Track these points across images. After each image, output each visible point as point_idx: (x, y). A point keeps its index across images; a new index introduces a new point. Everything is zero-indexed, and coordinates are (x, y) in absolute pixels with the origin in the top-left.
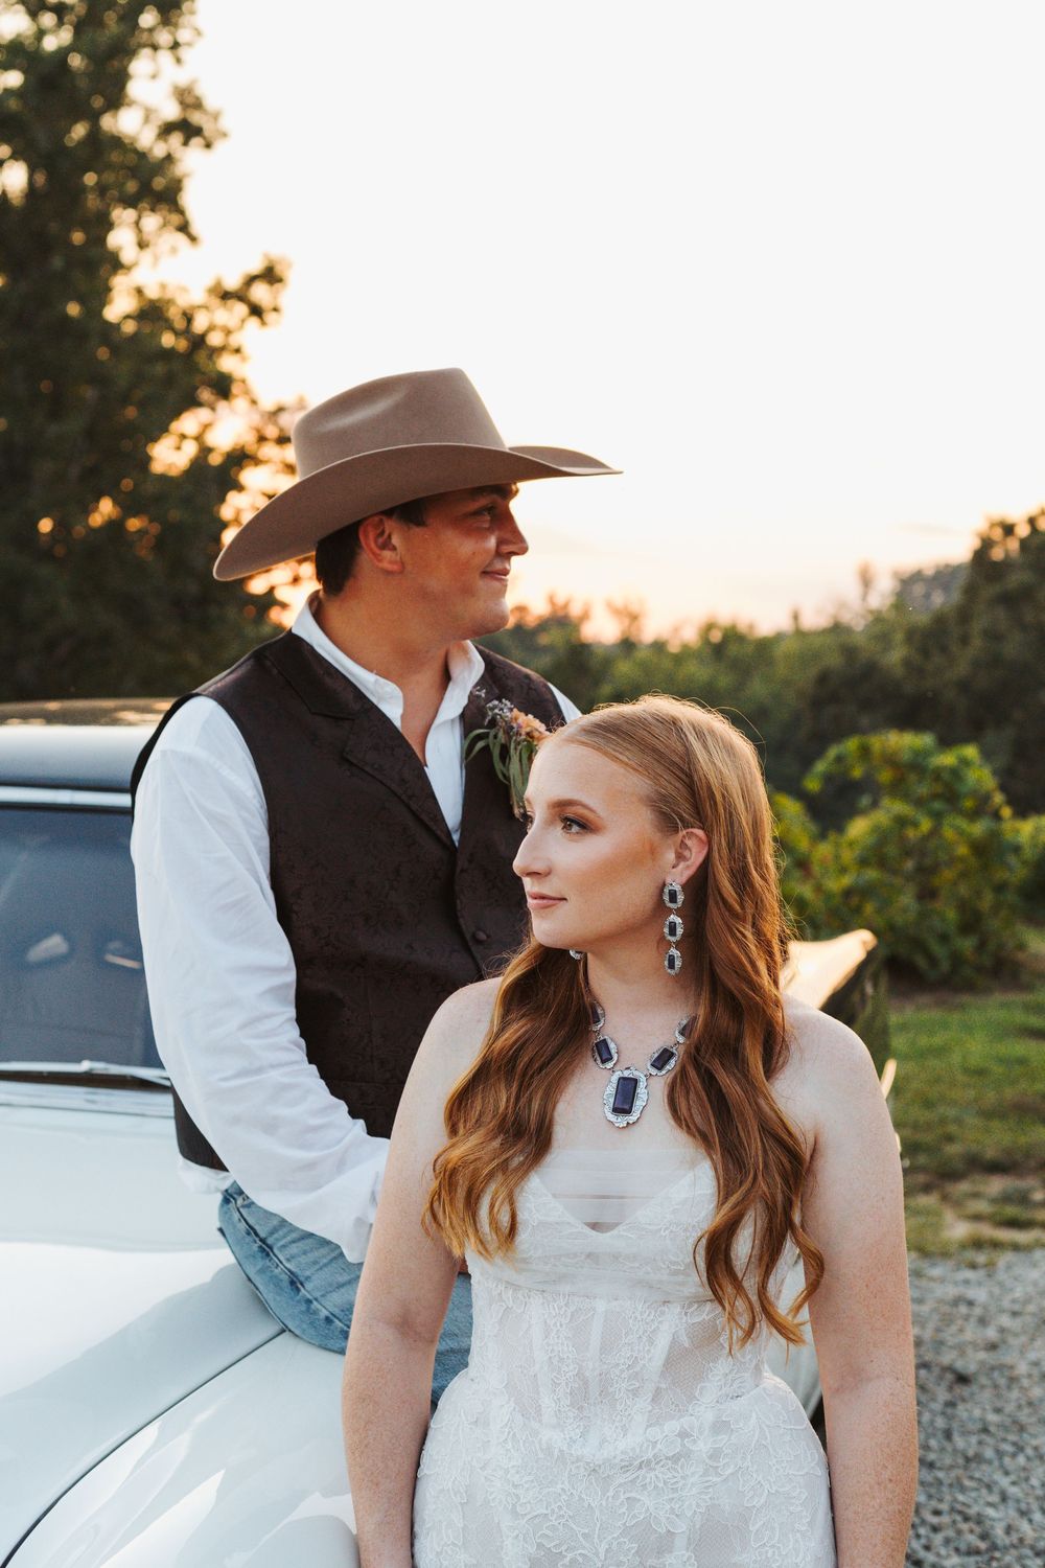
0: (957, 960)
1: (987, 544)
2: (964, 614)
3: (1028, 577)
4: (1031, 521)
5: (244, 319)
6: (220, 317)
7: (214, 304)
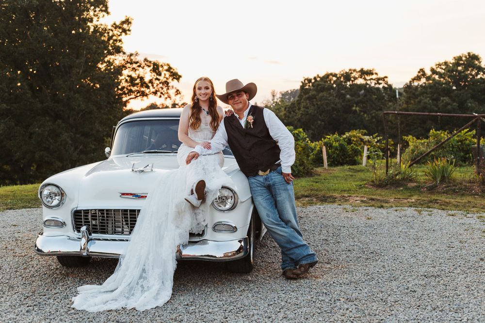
0: (299, 171)
1: (304, 85)
2: (299, 102)
3: (314, 93)
4: (315, 78)
5: (121, 33)
6: (115, 32)
7: (113, 29)
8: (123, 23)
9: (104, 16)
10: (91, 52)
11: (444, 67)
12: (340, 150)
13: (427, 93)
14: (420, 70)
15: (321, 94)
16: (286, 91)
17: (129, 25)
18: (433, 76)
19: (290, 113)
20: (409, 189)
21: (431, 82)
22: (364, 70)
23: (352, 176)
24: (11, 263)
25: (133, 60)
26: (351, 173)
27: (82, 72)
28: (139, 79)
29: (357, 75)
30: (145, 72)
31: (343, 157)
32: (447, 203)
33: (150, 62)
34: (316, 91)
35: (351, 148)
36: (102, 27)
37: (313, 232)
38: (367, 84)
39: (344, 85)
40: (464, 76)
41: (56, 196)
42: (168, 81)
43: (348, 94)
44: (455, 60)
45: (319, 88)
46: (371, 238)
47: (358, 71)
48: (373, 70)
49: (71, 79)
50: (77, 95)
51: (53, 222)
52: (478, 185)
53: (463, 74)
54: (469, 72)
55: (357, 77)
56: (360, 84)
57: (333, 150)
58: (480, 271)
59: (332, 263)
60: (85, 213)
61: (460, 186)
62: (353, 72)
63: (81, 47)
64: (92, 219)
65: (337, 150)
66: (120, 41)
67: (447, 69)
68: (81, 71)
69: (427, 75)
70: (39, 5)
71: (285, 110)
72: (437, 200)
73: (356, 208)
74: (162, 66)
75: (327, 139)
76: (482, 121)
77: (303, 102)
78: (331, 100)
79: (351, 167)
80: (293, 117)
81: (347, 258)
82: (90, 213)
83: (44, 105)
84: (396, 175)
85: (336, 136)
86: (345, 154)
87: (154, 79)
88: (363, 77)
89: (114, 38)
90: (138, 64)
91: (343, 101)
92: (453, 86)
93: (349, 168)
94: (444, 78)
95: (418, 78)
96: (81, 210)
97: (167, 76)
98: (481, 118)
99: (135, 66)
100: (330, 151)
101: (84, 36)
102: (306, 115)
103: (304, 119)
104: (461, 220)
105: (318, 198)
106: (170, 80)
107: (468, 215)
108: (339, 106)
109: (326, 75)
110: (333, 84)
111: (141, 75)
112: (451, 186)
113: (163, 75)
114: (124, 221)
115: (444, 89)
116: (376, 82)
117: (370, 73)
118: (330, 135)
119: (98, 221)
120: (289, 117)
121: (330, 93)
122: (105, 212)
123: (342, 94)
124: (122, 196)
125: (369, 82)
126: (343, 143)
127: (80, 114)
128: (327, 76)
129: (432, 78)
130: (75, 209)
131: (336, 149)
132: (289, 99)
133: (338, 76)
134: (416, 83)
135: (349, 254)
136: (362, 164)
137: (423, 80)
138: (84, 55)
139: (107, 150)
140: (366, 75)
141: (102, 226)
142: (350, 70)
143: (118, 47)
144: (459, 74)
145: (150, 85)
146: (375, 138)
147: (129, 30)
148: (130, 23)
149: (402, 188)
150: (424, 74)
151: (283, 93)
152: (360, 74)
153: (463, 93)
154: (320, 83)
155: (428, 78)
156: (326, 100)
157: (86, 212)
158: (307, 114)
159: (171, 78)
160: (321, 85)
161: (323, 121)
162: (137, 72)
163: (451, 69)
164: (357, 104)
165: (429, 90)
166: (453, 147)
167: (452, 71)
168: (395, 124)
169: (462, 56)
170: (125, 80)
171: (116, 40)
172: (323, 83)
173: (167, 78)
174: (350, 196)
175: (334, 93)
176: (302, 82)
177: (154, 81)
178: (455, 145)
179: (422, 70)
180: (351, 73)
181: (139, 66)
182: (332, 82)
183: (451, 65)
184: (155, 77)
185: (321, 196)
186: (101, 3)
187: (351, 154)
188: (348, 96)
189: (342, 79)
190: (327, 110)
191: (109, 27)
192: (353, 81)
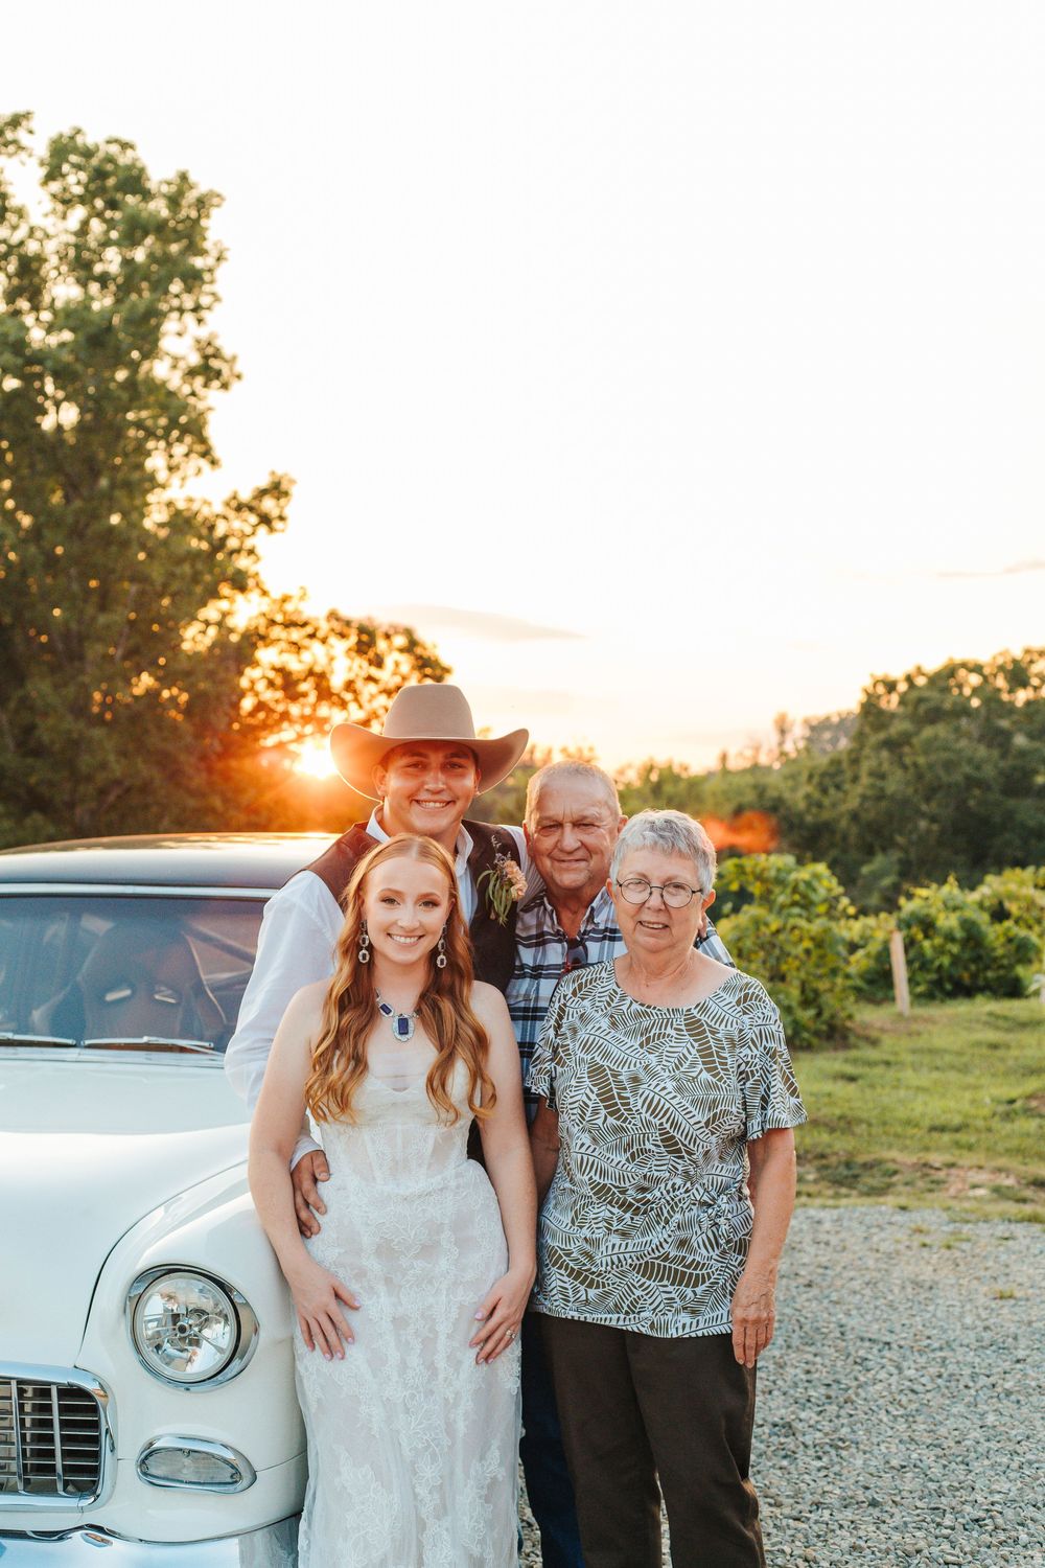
1: (872, 699)
2: (855, 757)
3: (906, 725)
4: (909, 679)
5: (255, 526)
6: (237, 524)
7: (231, 514)
8: (262, 493)
9: (199, 471)
12: (965, 943)
15: (928, 732)
16: (822, 717)
17: (281, 501)
19: (825, 791)
23: (994, 1046)
25: (293, 616)
26: (993, 1037)
28: (312, 679)
30: (330, 656)
31: (974, 968)
33: (348, 623)
34: (911, 721)
35: (1005, 934)
39: (1005, 702)
43: (1020, 730)
45: (922, 711)
50: (97, 733)
57: (938, 941)
62: (1035, 657)
65: (954, 940)
68: (120, 652)
71: (810, 781)
74: (388, 636)
75: (917, 900)
77: (868, 758)
78: (960, 751)
79: (998, 1009)
80: (834, 805)
85: (951, 889)
86: (980, 957)
87: (360, 680)
89: (233, 542)
90: (309, 630)
91: (1004, 756)
97: (405, 668)
99: (296, 634)
101: (126, 537)
102: (879, 799)
105: (826, 1167)
108: (989, 772)
109: (946, 667)
110: (969, 699)
111: (320, 665)
113: (389, 662)
118: (928, 887)
120: (820, 805)
121: (957, 730)
123: (1001, 731)
126: (976, 916)
128: (951, 671)
131: (950, 937)
132: (834, 741)
133: (987, 671)
142: (1028, 652)
143: (244, 570)
145: (348, 696)
147: (281, 518)
148: (286, 494)
151: (814, 723)
154: (927, 694)
156: (946, 749)
158: (881, 796)
160: (928, 700)
161: (933, 819)
162: (306, 656)
170: (266, 681)
171: (237, 552)
172: (937, 695)
173: (403, 677)
174: (952, 1165)
175: (972, 727)
176: (866, 690)
177: (359, 685)
180: (1031, 662)
181: (312, 636)
182: (967, 691)
184: (364, 674)
185: (839, 1163)
186: (190, 429)
187: (1003, 956)
188: (1020, 740)
189: (1001, 682)
190: (949, 786)
191: (218, 508)
192: (1036, 688)
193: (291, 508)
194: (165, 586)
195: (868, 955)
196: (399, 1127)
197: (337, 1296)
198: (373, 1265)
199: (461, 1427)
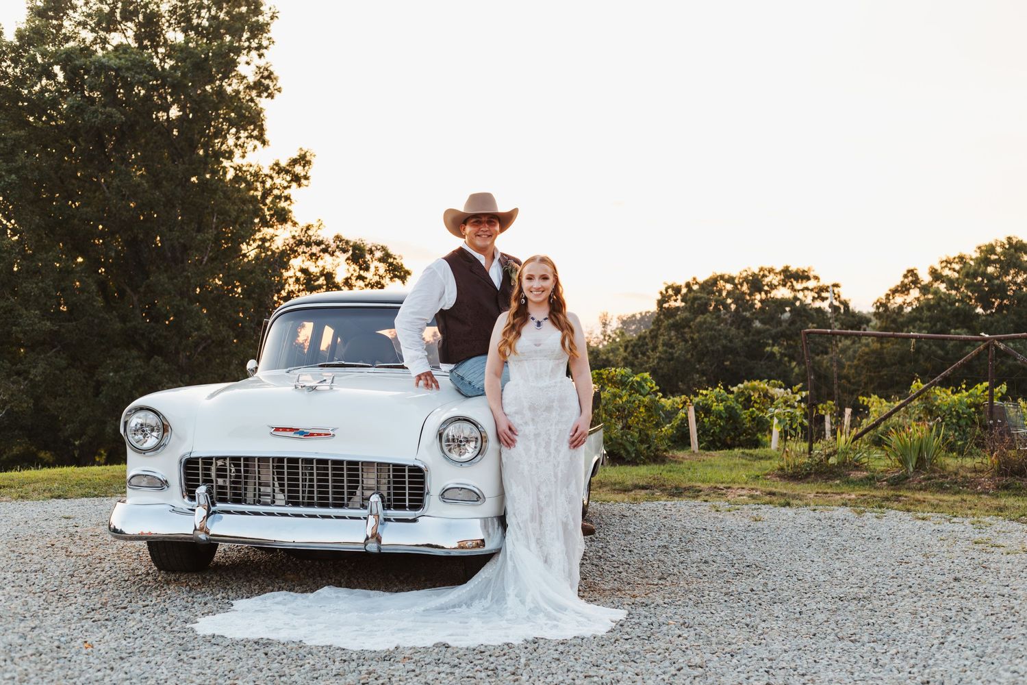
0: (638, 453)
1: (664, 298)
2: (654, 336)
3: (687, 314)
4: (688, 285)
5: (290, 182)
6: (278, 181)
7: (274, 175)
8: (294, 162)
9: (255, 147)
10: (228, 218)
11: (957, 267)
12: (728, 420)
13: (921, 320)
14: (909, 271)
15: (700, 319)
16: (630, 315)
17: (307, 168)
18: (936, 285)
19: (636, 356)
20: (852, 482)
21: (930, 296)
22: (790, 269)
23: (745, 465)
24: (63, 564)
25: (313, 238)
26: (744, 461)
27: (208, 261)
28: (323, 278)
29: (775, 279)
30: (336, 263)
31: (733, 434)
32: (919, 500)
33: (347, 242)
34: (690, 311)
35: (751, 416)
36: (252, 170)
37: (642, 536)
38: (796, 298)
39: (748, 301)
40: (999, 286)
41: (152, 430)
42: (383, 282)
43: (756, 319)
44: (982, 251)
45: (696, 306)
46: (753, 547)
47: (777, 271)
48: (809, 269)
49: (185, 273)
51: (145, 479)
52: (989, 475)
53: (997, 282)
54: (1010, 278)
55: (777, 284)
56: (782, 298)
57: (712, 418)
58: (946, 593)
59: (668, 579)
60: (204, 463)
61: (954, 477)
62: (766, 273)
63: (207, 208)
64: (218, 476)
65: (721, 418)
66: (287, 198)
67: (964, 271)
68: (205, 259)
69: (922, 283)
70: (126, 122)
71: (625, 351)
72: (900, 496)
73: (737, 507)
74: (371, 252)
75: (700, 396)
76: (997, 348)
77: (662, 335)
78: (720, 330)
79: (747, 451)
81: (698, 573)
82: (214, 465)
83: (129, 325)
84: (828, 456)
85: (719, 390)
86: (736, 428)
87: (354, 278)
88: (789, 284)
89: (276, 192)
90: (323, 247)
91: (746, 334)
92: (976, 307)
93: (743, 453)
94: (957, 289)
95: (903, 289)
96: (198, 458)
97: (382, 271)
98: (996, 342)
99: (315, 249)
100: (706, 420)
101: (214, 187)
102: (669, 360)
103: (665, 370)
104: (937, 526)
105: (666, 490)
106: (386, 281)
107: (955, 520)
108: (738, 343)
109: (711, 279)
110: (726, 298)
111: (329, 268)
112: (935, 478)
113: (372, 269)
114: (276, 479)
115: (957, 313)
116: (816, 296)
117: (802, 276)
118: (707, 389)
119: (228, 480)
120: (633, 364)
121: (718, 317)
122: (242, 462)
123: (745, 319)
124: (275, 433)
125: (800, 295)
126: (734, 405)
127: (201, 347)
128: (714, 281)
129: (932, 290)
130: (188, 456)
131: (719, 416)
132: (638, 331)
133: (736, 281)
134: (899, 300)
135: (703, 567)
136: (770, 446)
137: (915, 293)
138: (214, 226)
139: (251, 364)
140: (795, 280)
141: (235, 488)
142: (762, 269)
143: (283, 209)
144: (989, 281)
146: (797, 393)
147: (306, 178)
148: (308, 163)
149: (838, 482)
150: (916, 281)
151: (625, 319)
152: (782, 277)
153: (998, 322)
154: (699, 294)
155: (925, 289)
156: (712, 329)
157: (208, 461)
158: (671, 358)
159: (388, 276)
160: (701, 298)
162: (320, 263)
163: (972, 271)
164: (776, 339)
165: (926, 313)
166: (959, 416)
167: (975, 275)
168: (853, 384)
169: (994, 244)
170: (294, 279)
171: (279, 197)
172: (705, 296)
173: (381, 277)
175: (727, 316)
176: (661, 293)
177: (353, 281)
178: (963, 413)
179: (911, 272)
180: (764, 276)
181: (325, 251)
182: (724, 294)
183: (972, 263)
184: (356, 274)
185: (672, 488)
186: (251, 121)
187: (749, 428)
188: (757, 324)
189: (745, 288)
190: (713, 351)
191: (266, 171)
192: (767, 292)
193: (312, 171)
194: (238, 217)
195: (672, 427)
196: (538, 361)
197: (510, 429)
198: (528, 414)
199: (560, 475)
